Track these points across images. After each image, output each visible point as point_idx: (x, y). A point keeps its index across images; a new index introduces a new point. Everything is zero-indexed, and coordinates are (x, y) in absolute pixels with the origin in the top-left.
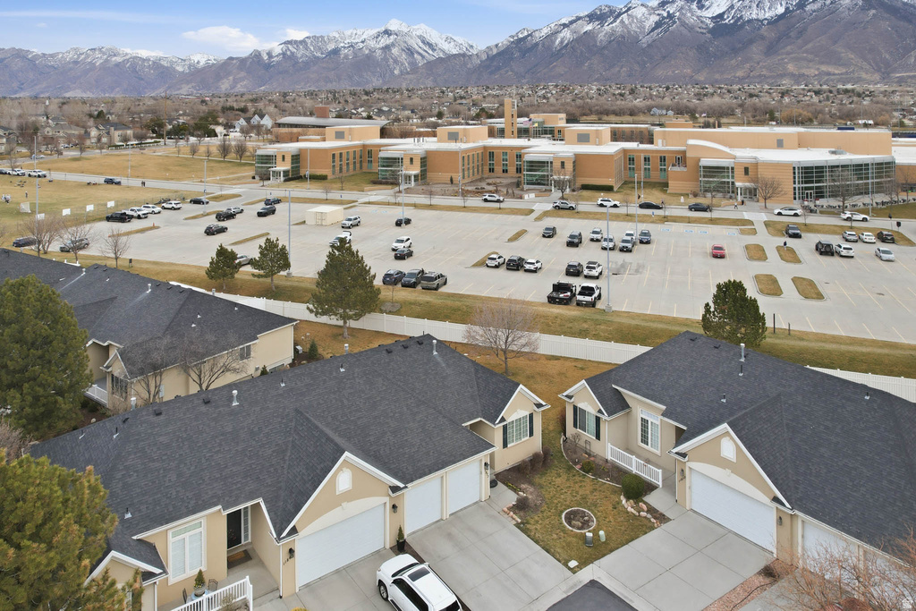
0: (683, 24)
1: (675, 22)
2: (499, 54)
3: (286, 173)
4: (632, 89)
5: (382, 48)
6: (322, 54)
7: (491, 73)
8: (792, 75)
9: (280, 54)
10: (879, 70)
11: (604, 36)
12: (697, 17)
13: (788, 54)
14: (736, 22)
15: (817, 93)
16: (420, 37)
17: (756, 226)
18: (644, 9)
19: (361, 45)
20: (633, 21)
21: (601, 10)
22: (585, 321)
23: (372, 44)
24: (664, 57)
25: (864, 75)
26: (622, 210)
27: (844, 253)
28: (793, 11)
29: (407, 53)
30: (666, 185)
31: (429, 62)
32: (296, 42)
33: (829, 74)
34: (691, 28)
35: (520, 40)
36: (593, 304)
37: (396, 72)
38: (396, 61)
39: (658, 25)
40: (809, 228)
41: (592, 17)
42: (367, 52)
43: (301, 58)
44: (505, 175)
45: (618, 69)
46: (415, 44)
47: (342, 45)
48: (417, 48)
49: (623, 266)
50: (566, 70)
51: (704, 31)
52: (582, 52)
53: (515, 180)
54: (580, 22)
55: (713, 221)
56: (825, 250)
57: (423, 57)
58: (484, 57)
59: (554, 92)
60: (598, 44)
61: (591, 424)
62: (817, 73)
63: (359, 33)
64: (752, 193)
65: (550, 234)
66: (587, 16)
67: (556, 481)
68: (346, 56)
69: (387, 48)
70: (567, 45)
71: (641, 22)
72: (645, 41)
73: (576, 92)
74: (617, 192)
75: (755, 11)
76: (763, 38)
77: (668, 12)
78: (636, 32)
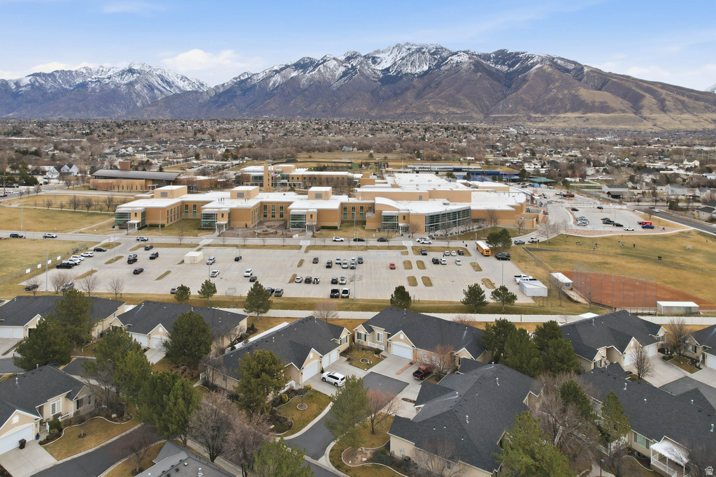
0: (362, 74)
1: (356, 73)
2: (224, 92)
3: (138, 224)
4: (327, 125)
5: (127, 84)
6: (70, 86)
7: (218, 107)
8: (432, 113)
9: (28, 85)
10: (482, 112)
11: (306, 81)
12: (372, 69)
13: (430, 98)
14: (398, 74)
15: (447, 129)
16: (159, 76)
17: (408, 250)
18: (335, 62)
19: (107, 81)
20: (327, 70)
21: (304, 61)
22: (347, 304)
23: (118, 80)
24: (348, 98)
25: (475, 115)
26: (346, 244)
27: (443, 263)
28: (433, 69)
29: (148, 89)
30: (364, 223)
31: (167, 97)
32: (44, 75)
33: (454, 113)
34: (367, 78)
35: (242, 81)
36: (348, 297)
37: (139, 104)
38: (138, 95)
39: (345, 74)
40: (431, 249)
41: (297, 66)
42: (113, 87)
43: (49, 89)
44: (273, 218)
45: (315, 106)
46: (155, 81)
47: (89, 79)
48: (157, 84)
49: (354, 276)
50: (277, 106)
51: (376, 80)
52: (289, 92)
53: (282, 223)
54: (288, 69)
55: (389, 248)
56: (436, 262)
57: (162, 92)
58: (213, 94)
59: (270, 126)
60: (301, 87)
61: (363, 337)
62: (447, 112)
63: (105, 70)
64: (406, 229)
65: (316, 261)
66: (294, 65)
67: (355, 354)
68: (94, 90)
69: (131, 84)
70: (278, 86)
71: (333, 71)
72: (335, 85)
73: (286, 126)
74: (340, 230)
75: (410, 68)
76: (414, 87)
77: (352, 65)
78: (329, 79)
